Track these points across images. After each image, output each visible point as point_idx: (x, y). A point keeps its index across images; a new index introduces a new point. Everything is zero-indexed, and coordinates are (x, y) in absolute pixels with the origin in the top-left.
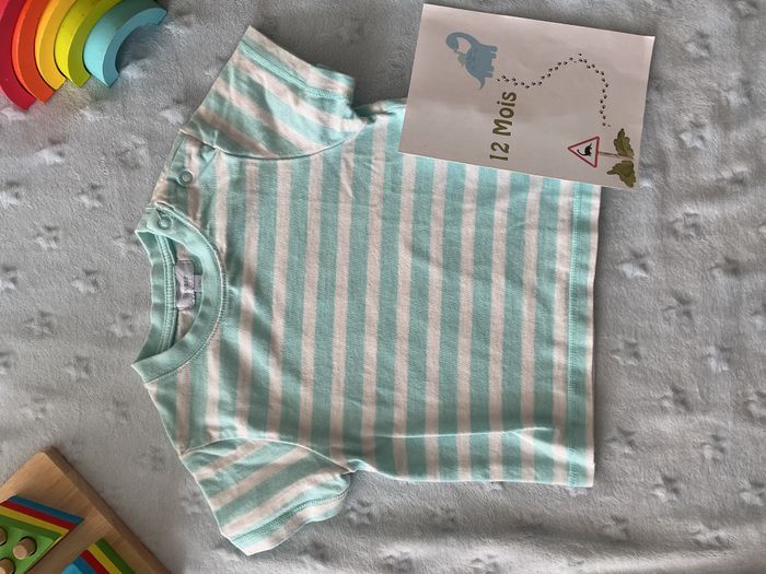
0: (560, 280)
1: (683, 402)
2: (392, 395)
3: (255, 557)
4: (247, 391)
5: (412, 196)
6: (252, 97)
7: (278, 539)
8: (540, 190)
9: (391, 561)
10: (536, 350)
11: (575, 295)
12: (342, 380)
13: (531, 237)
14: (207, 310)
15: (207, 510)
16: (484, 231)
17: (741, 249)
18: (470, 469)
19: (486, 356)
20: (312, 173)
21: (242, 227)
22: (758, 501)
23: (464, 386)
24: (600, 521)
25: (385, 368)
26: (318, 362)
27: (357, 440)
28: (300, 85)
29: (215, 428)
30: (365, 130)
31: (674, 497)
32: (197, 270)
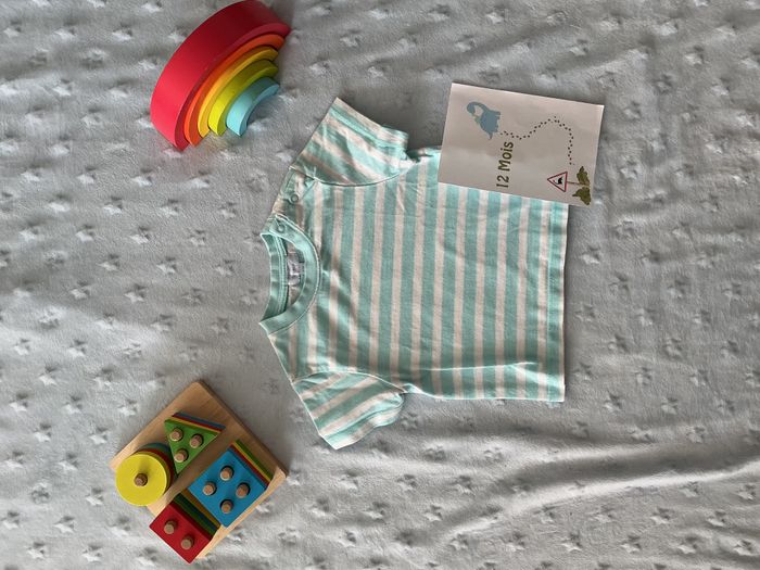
0: (542, 265)
1: (623, 346)
2: (431, 343)
3: (340, 450)
4: (335, 340)
5: (444, 210)
6: (338, 145)
7: (357, 437)
8: (528, 206)
9: (431, 452)
10: (527, 312)
11: (552, 275)
12: (397, 332)
13: (523, 237)
14: (308, 286)
15: (309, 420)
16: (492, 233)
17: (660, 245)
18: (483, 390)
19: (493, 316)
20: (378, 195)
21: (331, 231)
22: (673, 411)
23: (479, 337)
24: (569, 425)
25: (426, 325)
26: (381, 320)
27: (408, 372)
28: (372, 138)
29: (314, 365)
30: (414, 167)
31: (618, 409)
32: (301, 260)
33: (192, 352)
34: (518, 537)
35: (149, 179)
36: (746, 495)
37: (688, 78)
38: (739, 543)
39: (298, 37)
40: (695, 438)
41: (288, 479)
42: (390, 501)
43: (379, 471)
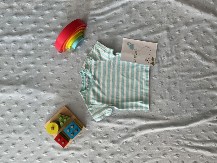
0: (144, 79)
1: (162, 98)
2: (119, 97)
3: (98, 122)
4: (97, 96)
5: (122, 66)
6: (98, 52)
7: (102, 119)
8: (141, 66)
10: (140, 90)
11: (146, 82)
12: (111, 95)
13: (140, 73)
14: (91, 84)
15: (91, 115)
16: (133, 72)
17: (170, 75)
18: (130, 108)
19: (133, 91)
20: (107, 63)
21: (96, 71)
22: (173, 112)
23: (130, 96)
24: (150, 116)
25: (118, 93)
26: (107, 92)
27: (114, 104)
28: (105, 50)
29: (92, 102)
30: (115, 57)
31: (161, 112)
32: (89, 78)
33: (63, 99)
34: (138, 142)
35: (54, 59)
36: (190, 132)
37: (177, 37)
38: (188, 142)
39: (88, 27)
40: (178, 119)
41: (86, 129)
42: (109, 133)
43: (106, 126)
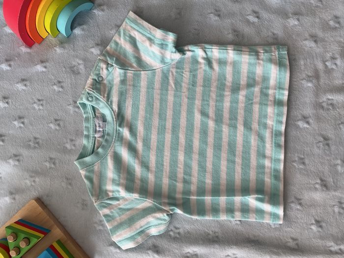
0: (269, 128)
1: (325, 186)
2: (190, 179)
4: (125, 175)
5: (201, 88)
6: (131, 42)
7: (137, 243)
8: (261, 87)
9: (188, 255)
10: (257, 160)
11: (276, 135)
12: (168, 171)
13: (256, 108)
14: (108, 138)
15: (106, 229)
16: (234, 105)
18: (225, 213)
19: (234, 162)
20: (156, 77)
21: (125, 101)
23: (223, 176)
24: (285, 240)
25: (187, 166)
26: (157, 162)
27: (174, 199)
28: (152, 38)
29: (111, 191)
30: (181, 58)
31: (320, 230)
32: (104, 120)
35: (10, 66)
